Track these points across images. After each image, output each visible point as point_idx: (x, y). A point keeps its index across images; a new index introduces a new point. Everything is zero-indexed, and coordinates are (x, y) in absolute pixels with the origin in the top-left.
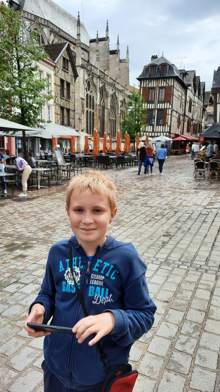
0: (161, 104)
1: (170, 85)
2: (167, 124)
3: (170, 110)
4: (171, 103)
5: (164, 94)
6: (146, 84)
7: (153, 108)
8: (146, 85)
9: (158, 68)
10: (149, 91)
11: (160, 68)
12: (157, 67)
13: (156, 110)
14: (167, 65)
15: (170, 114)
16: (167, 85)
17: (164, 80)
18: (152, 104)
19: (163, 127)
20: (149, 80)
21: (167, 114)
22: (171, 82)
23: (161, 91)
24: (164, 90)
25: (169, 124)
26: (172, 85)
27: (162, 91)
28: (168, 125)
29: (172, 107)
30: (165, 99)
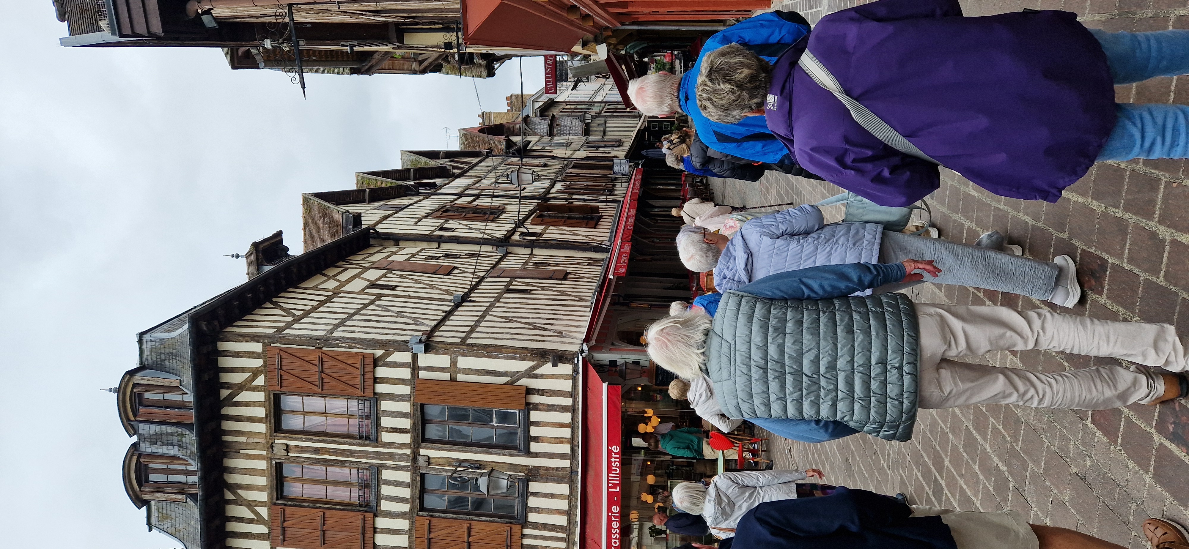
0: (385, 422)
1: (258, 363)
2: (516, 376)
3: (425, 360)
4: (379, 353)
5: (316, 403)
6: (250, 521)
7: (405, 477)
8: (259, 520)
9: (155, 439)
10: (299, 502)
11: (154, 429)
12: (146, 448)
13: (422, 452)
14: (135, 385)
15: (454, 363)
16: (260, 381)
17: (230, 401)
18: (379, 482)
19: (536, 407)
20: (229, 502)
21: (453, 380)
22: (237, 354)
23: (294, 422)
24: (291, 402)
25: (522, 366)
26: (257, 347)
27: (304, 413)
28: (529, 374)
29: (403, 346)
30: (348, 396)
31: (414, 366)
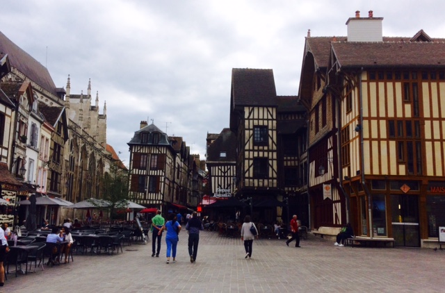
0: (153, 171)
1: (162, 153)
2: (160, 191)
3: (163, 178)
4: (164, 170)
5: (156, 160)
6: (137, 149)
7: (145, 174)
10: (140, 157)
11: (152, 136)
12: (149, 135)
13: (148, 177)
15: (163, 182)
17: (156, 148)
18: (144, 170)
19: (156, 194)
20: (140, 147)
21: (160, 182)
22: (164, 150)
23: (153, 157)
24: (156, 157)
26: (165, 153)
29: (165, 174)
30: (157, 166)
31: (162, 176)
